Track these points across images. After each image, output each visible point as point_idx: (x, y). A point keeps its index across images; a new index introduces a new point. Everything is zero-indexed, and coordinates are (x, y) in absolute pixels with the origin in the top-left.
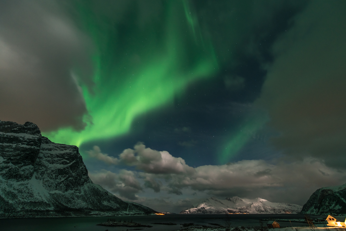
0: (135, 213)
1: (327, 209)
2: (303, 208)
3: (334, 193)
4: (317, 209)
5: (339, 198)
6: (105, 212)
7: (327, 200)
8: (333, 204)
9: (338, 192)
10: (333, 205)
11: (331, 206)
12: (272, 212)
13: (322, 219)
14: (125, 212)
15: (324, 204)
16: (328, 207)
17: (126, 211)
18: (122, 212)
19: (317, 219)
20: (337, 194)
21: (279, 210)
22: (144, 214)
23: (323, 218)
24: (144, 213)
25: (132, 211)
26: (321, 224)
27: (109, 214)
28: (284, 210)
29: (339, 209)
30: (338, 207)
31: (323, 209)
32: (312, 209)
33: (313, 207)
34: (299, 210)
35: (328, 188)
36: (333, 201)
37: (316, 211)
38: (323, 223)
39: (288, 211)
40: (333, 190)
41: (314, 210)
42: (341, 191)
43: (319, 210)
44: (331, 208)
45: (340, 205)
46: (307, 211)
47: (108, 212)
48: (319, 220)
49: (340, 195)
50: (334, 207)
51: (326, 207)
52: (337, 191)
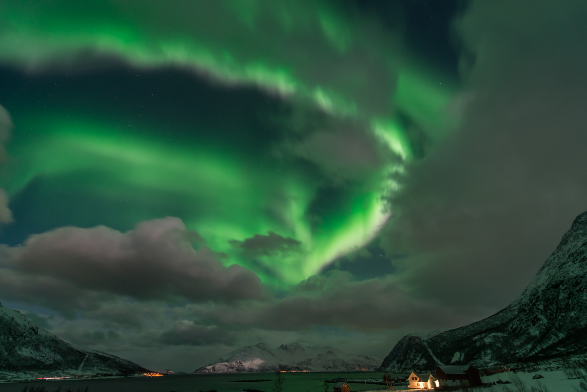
0: (98, 374)
1: (410, 364)
2: (384, 362)
3: (423, 342)
4: (399, 364)
5: (426, 349)
6: (19, 372)
7: (412, 352)
8: (418, 357)
9: (427, 341)
10: (418, 359)
11: (415, 359)
12: (343, 369)
13: (403, 378)
14: (73, 372)
15: (408, 357)
16: (412, 360)
17: (77, 369)
18: (66, 371)
19: (398, 379)
20: (425, 344)
21: (353, 365)
22: (118, 375)
23: (405, 377)
24: (119, 373)
25: (90, 370)
26: (402, 385)
27: (29, 376)
28: (359, 366)
29: (423, 365)
30: (424, 361)
31: (406, 364)
32: (394, 364)
33: (396, 362)
34: (378, 365)
35: (416, 335)
36: (419, 353)
37: (398, 367)
38: (404, 385)
39: (364, 367)
40: (422, 338)
41: (396, 365)
42: (430, 339)
43: (401, 365)
44: (415, 362)
45: (425, 360)
46: (388, 367)
47: (27, 372)
48: (400, 380)
49: (428, 345)
50: (419, 361)
51: (411, 361)
52: (425, 339)
